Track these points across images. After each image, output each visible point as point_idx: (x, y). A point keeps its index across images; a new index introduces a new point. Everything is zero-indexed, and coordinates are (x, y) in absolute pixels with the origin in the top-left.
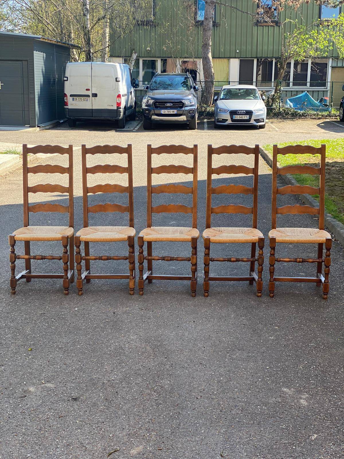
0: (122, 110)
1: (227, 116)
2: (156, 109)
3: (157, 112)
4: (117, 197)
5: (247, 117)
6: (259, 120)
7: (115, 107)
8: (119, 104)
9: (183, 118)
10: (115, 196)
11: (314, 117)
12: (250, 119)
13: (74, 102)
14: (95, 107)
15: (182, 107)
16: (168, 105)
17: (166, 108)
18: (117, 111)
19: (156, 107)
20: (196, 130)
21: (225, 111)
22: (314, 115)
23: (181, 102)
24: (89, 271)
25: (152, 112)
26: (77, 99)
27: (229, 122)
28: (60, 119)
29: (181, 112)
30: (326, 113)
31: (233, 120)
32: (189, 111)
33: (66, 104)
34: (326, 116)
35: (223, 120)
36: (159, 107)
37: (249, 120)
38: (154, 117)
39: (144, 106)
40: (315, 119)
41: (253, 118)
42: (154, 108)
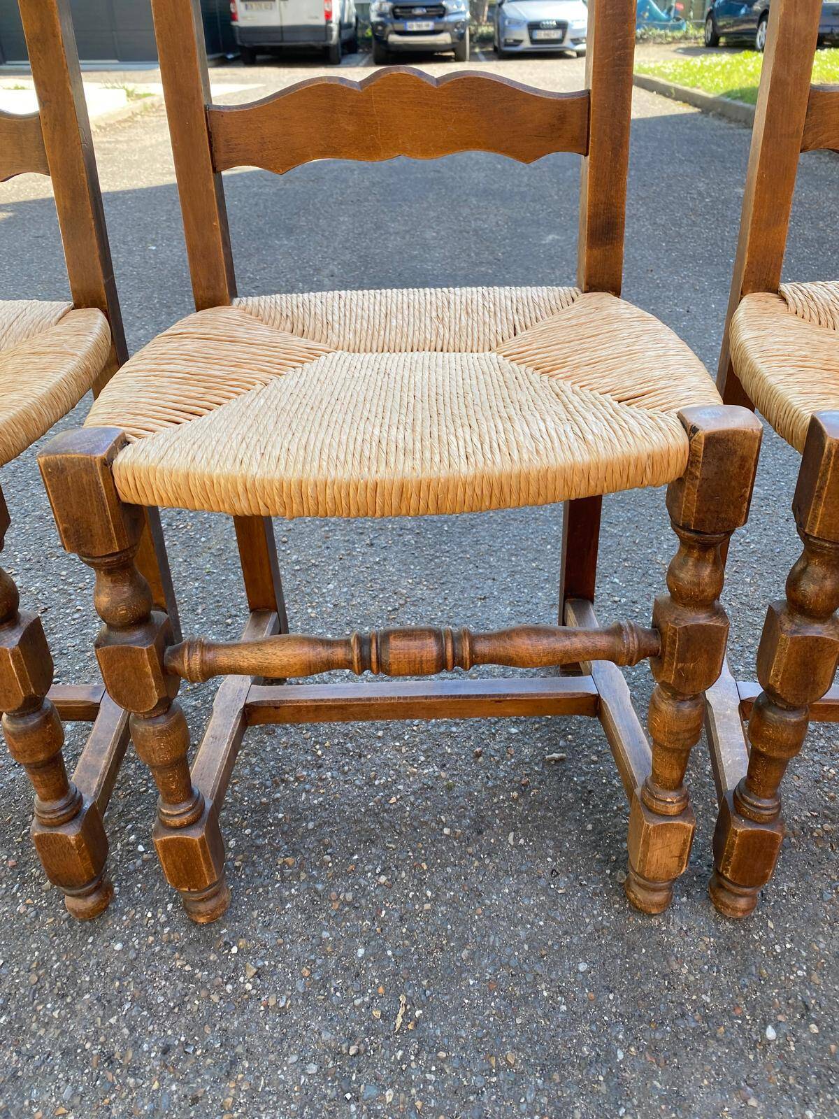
0: (334, 26)
1: (522, 34)
2: (396, 21)
3: (399, 26)
4: (352, 171)
5: (556, 35)
6: (578, 39)
7: (321, 21)
8: (328, 15)
9: (445, 38)
10: (347, 168)
11: (659, 40)
12: (563, 37)
13: (247, 13)
14: (288, 21)
15: (441, 16)
16: (418, 11)
17: (415, 18)
18: (326, 30)
19: (397, 17)
20: (467, 63)
21: (518, 23)
22: (660, 36)
23: (441, 6)
24: (273, 618)
25: (390, 27)
26: (254, 5)
27: (526, 45)
28: (229, 52)
29: (440, 27)
30: (678, 34)
31: (533, 41)
32: (455, 24)
33: (233, 17)
34: (681, 39)
35: (515, 41)
36: (401, 16)
37: (560, 41)
38: (394, 38)
39: (374, 18)
40: (662, 43)
41: (569, 36)
42: (393, 19)
